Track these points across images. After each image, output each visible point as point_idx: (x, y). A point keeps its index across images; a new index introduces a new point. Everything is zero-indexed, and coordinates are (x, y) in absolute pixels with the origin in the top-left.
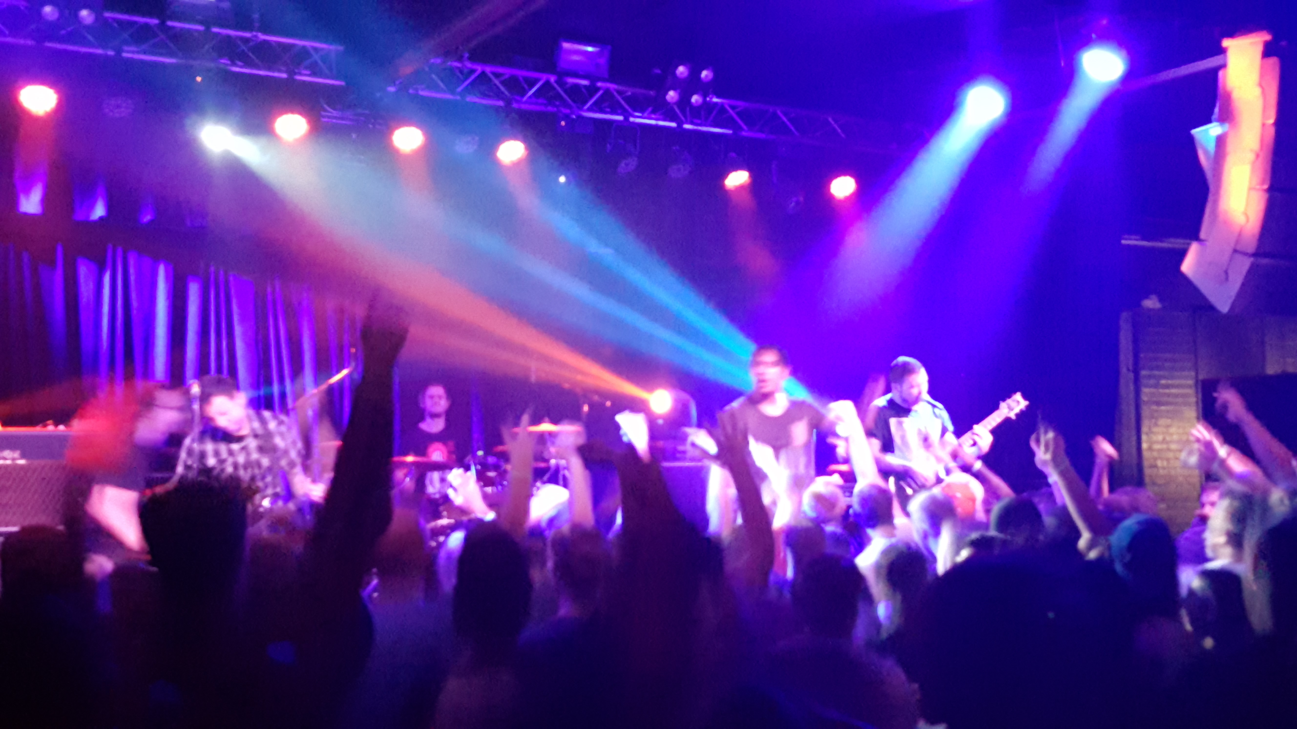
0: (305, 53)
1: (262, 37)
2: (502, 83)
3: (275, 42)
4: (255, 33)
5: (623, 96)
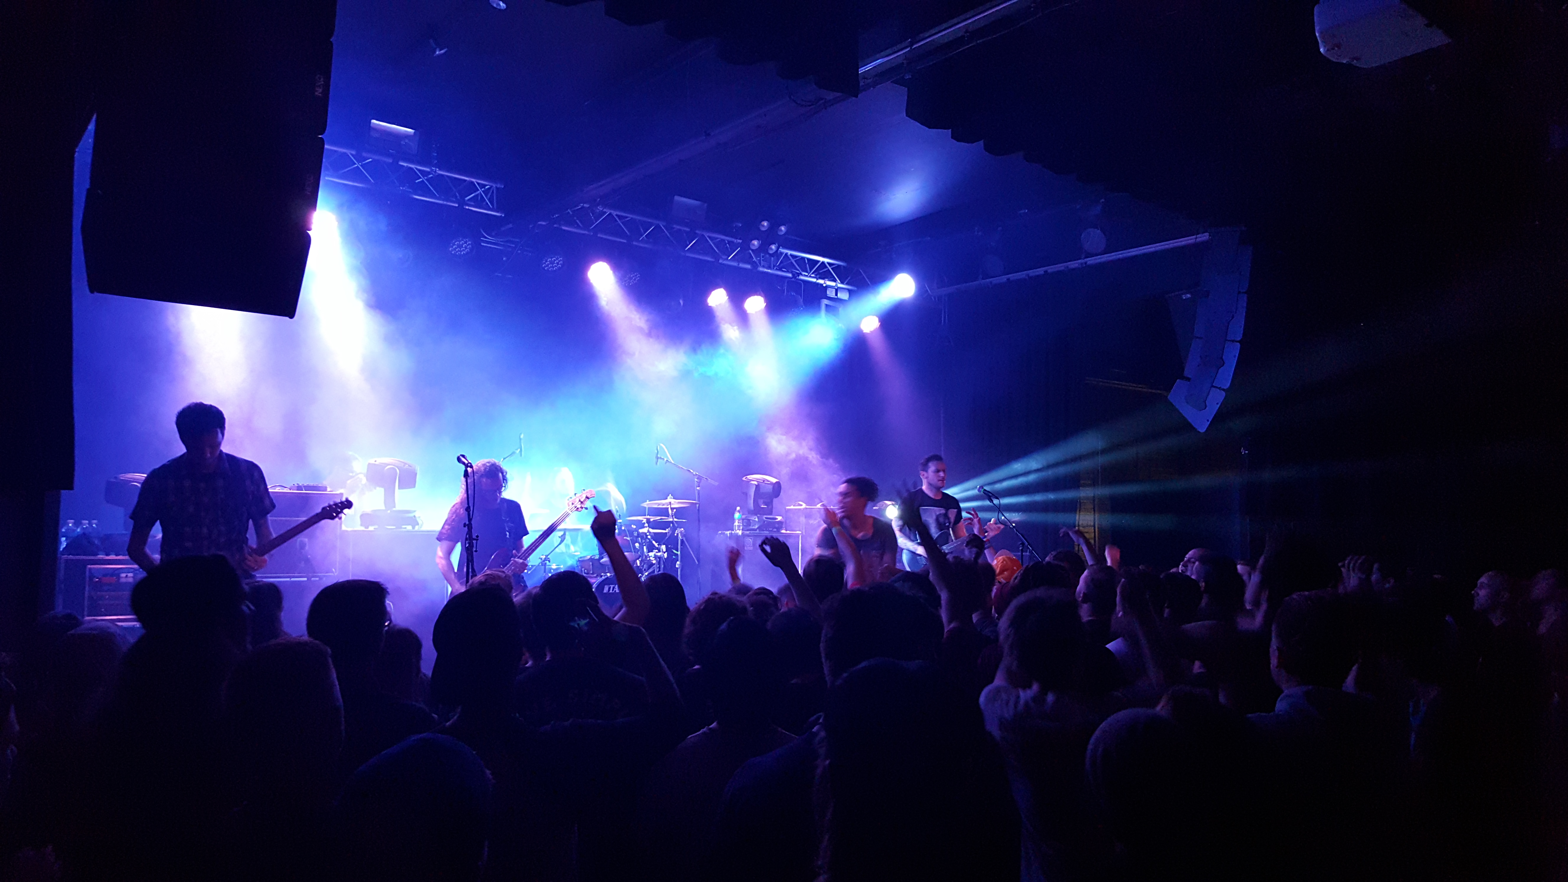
0: (472, 187)
1: (439, 172)
2: (624, 224)
3: (447, 176)
4: (433, 168)
5: (715, 241)
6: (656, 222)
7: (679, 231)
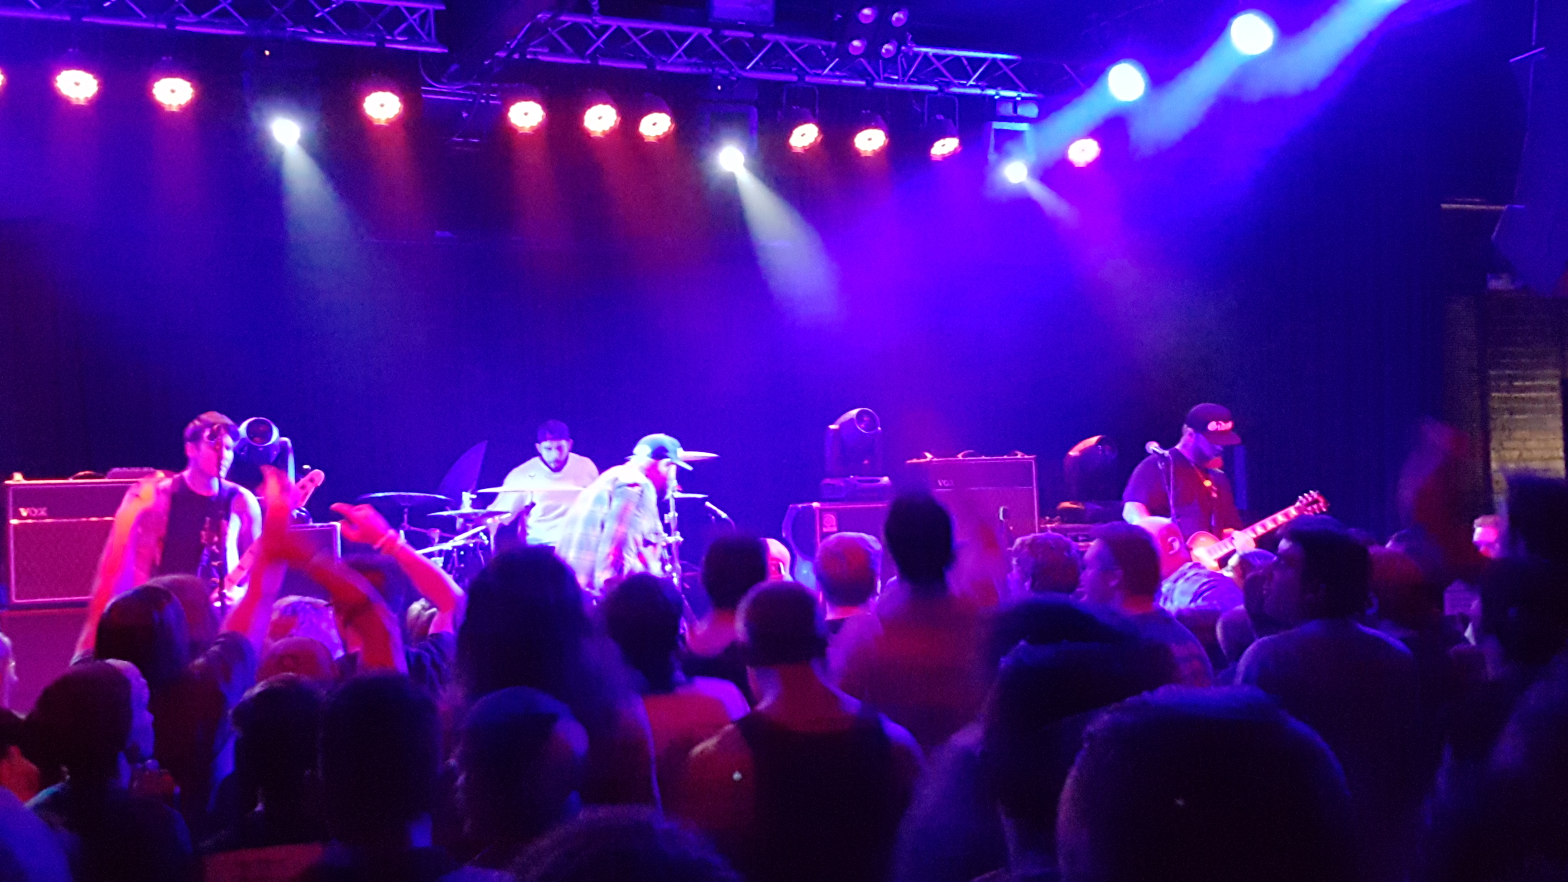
0: (398, 15)
5: (798, 49)
6: (696, 31)
7: (736, 40)
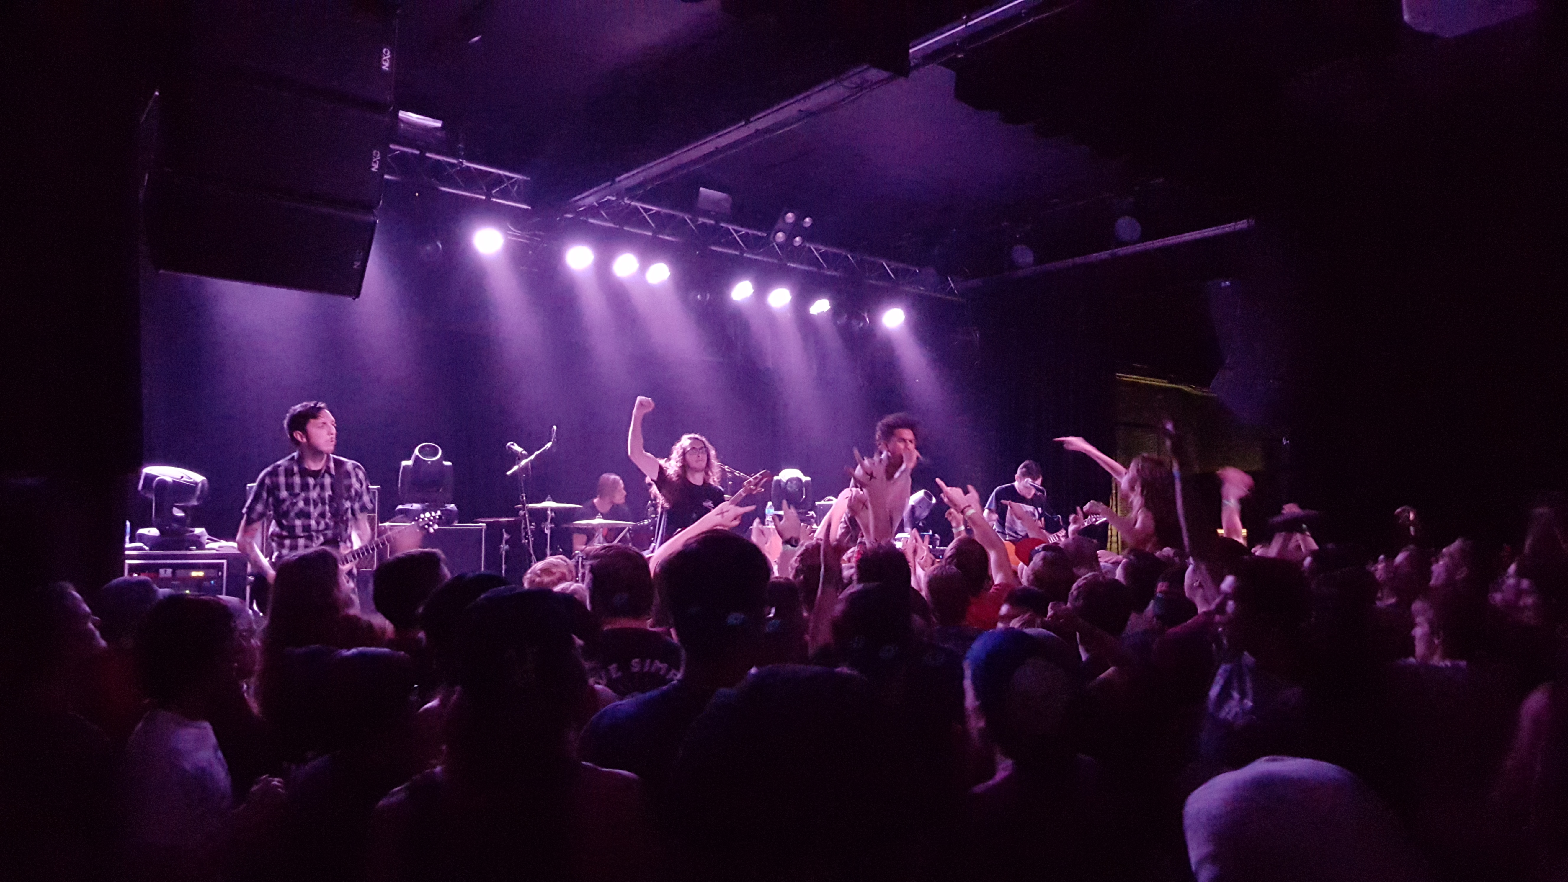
0: (499, 180)
1: (466, 164)
2: (649, 215)
3: (475, 169)
4: (461, 160)
5: (739, 234)
6: (681, 215)
7: (704, 223)
